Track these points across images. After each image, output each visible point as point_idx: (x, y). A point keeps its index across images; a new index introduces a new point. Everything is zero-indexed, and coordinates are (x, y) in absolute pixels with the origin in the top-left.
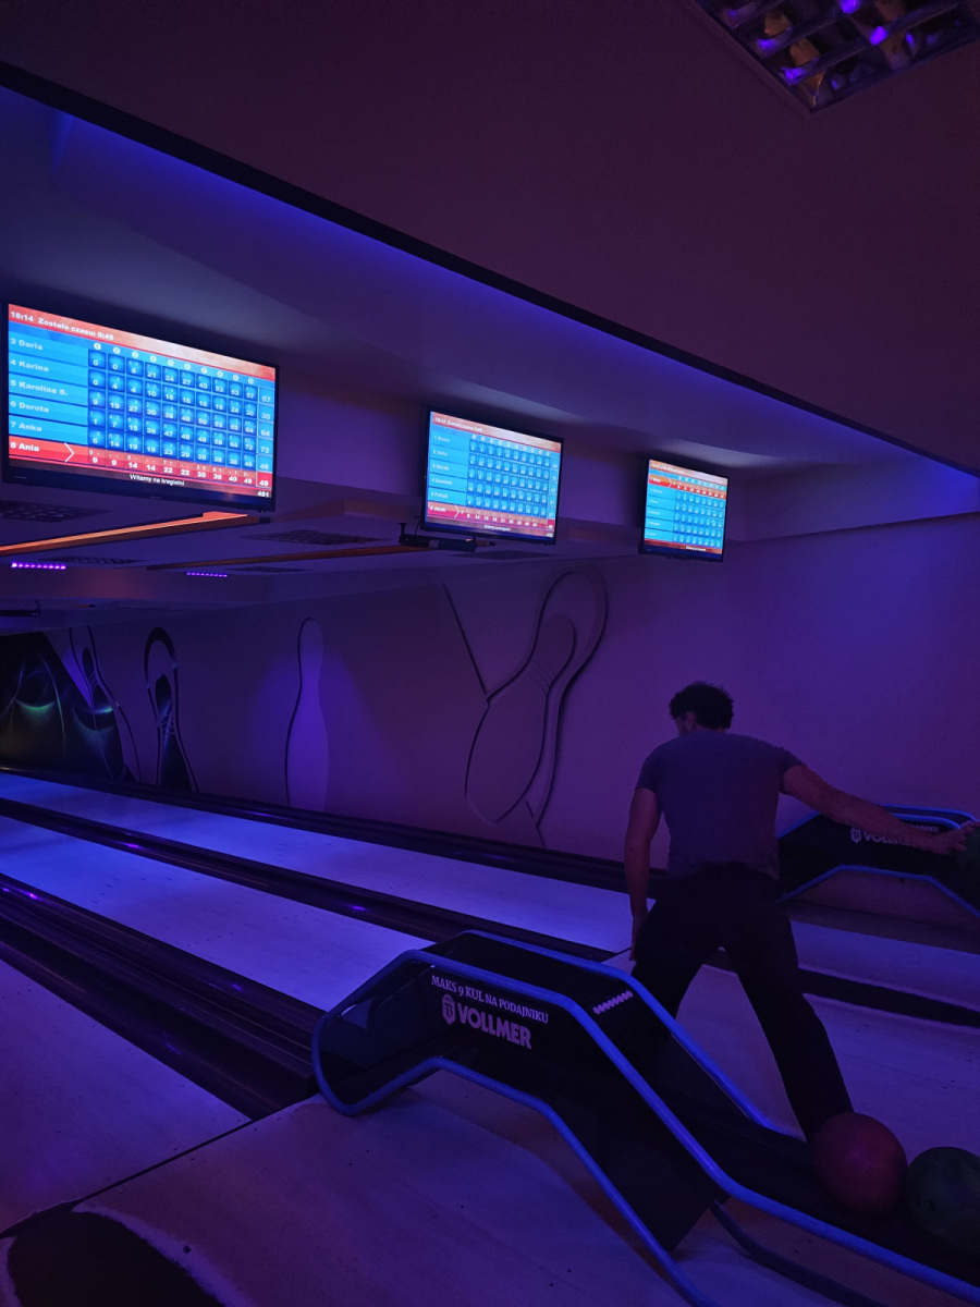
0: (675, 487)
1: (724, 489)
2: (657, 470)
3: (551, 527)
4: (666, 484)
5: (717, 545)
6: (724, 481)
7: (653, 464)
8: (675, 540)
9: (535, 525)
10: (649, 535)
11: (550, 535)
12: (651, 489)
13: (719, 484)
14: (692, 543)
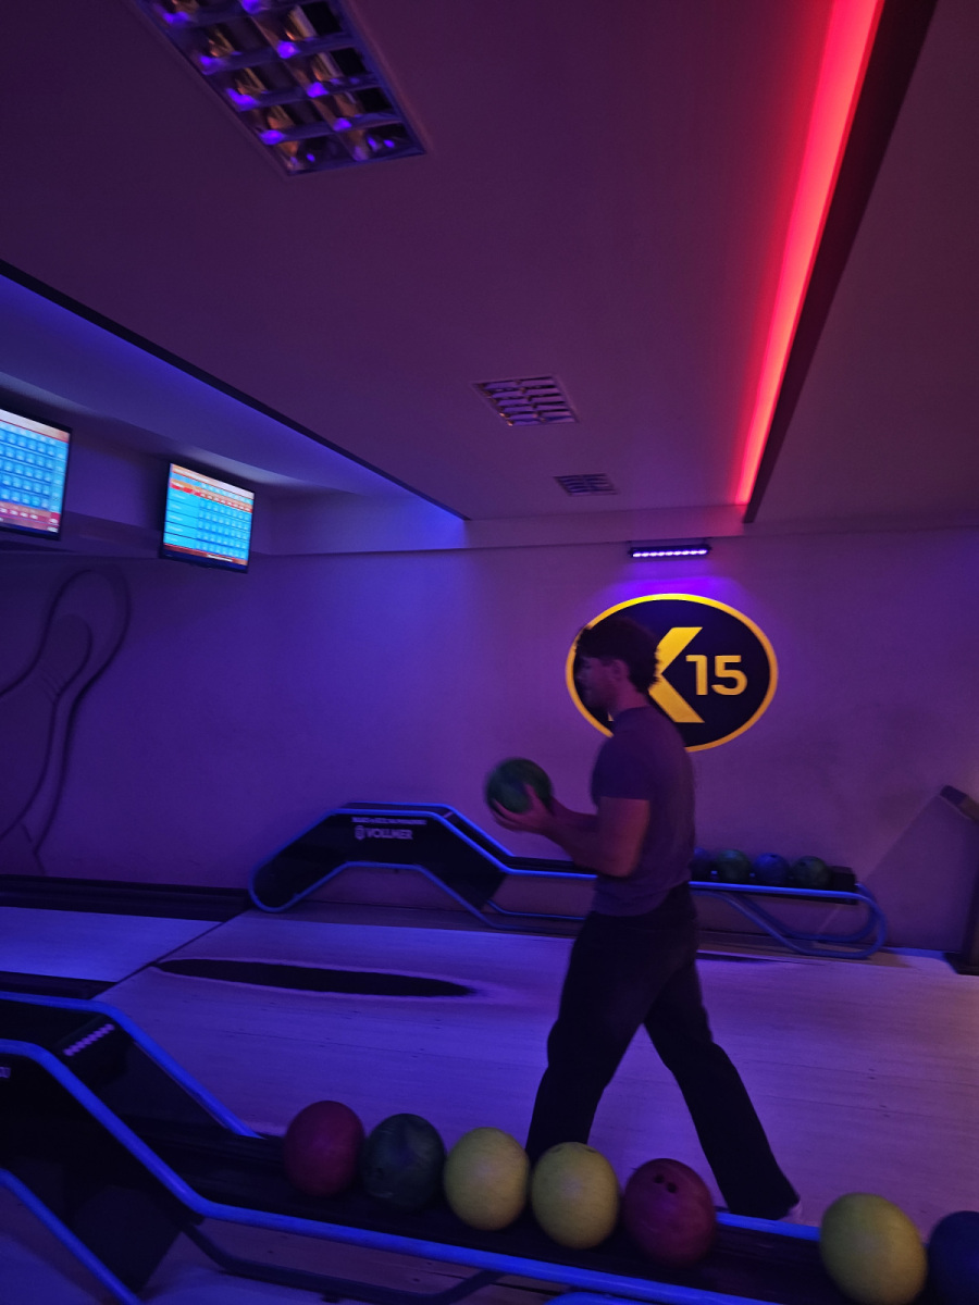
0: (198, 494)
1: (250, 502)
2: (179, 475)
3: (55, 521)
4: (189, 491)
5: (242, 556)
6: (250, 495)
7: (175, 469)
8: (198, 547)
9: (34, 517)
10: (169, 539)
11: (54, 530)
12: (172, 494)
13: (245, 497)
14: (215, 551)
